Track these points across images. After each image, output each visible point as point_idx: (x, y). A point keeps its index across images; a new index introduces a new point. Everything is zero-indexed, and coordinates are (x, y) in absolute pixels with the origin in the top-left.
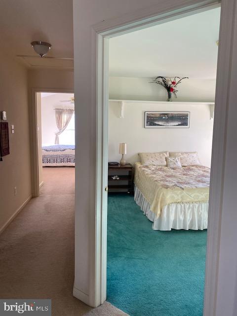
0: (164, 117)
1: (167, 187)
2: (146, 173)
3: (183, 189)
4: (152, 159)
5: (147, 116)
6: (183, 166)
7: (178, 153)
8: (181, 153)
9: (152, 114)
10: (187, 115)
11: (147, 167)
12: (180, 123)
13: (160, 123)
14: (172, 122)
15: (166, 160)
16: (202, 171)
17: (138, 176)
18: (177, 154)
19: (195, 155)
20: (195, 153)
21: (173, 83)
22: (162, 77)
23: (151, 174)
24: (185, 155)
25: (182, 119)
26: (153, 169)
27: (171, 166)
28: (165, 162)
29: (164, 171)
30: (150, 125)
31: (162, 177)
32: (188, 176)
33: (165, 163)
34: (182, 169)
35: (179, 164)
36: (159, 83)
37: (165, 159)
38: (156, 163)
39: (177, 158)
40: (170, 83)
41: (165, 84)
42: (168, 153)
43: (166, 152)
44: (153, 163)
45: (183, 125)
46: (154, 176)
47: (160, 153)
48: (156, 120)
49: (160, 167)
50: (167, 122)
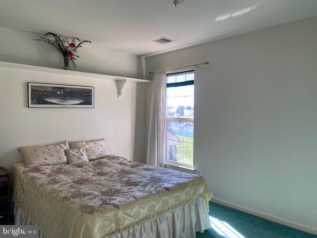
0: (59, 92)
1: (91, 211)
2: (39, 182)
3: (117, 207)
4: (45, 156)
5: (32, 90)
6: (91, 160)
7: (82, 142)
8: (86, 142)
9: (40, 87)
10: (90, 91)
11: (37, 169)
12: (82, 101)
13: (53, 101)
14: (71, 99)
15: (66, 154)
16: (118, 163)
17: (23, 188)
18: (80, 144)
19: (102, 143)
20: (103, 139)
21: (72, 45)
22: (54, 35)
23: (49, 184)
24: (92, 144)
25: (85, 96)
26: (48, 171)
27: (75, 163)
28: (65, 157)
29: (66, 173)
30: (38, 103)
31: (72, 187)
32: (106, 177)
33: (65, 159)
34: (90, 164)
35: (85, 158)
36: (49, 42)
37: (64, 153)
38: (51, 160)
39: (81, 150)
40: (66, 45)
41: (59, 46)
42: (67, 143)
43: (64, 143)
44: (46, 161)
45: (86, 104)
46: (56, 186)
47: (56, 145)
48: (48, 96)
49: (59, 166)
50: (64, 99)
